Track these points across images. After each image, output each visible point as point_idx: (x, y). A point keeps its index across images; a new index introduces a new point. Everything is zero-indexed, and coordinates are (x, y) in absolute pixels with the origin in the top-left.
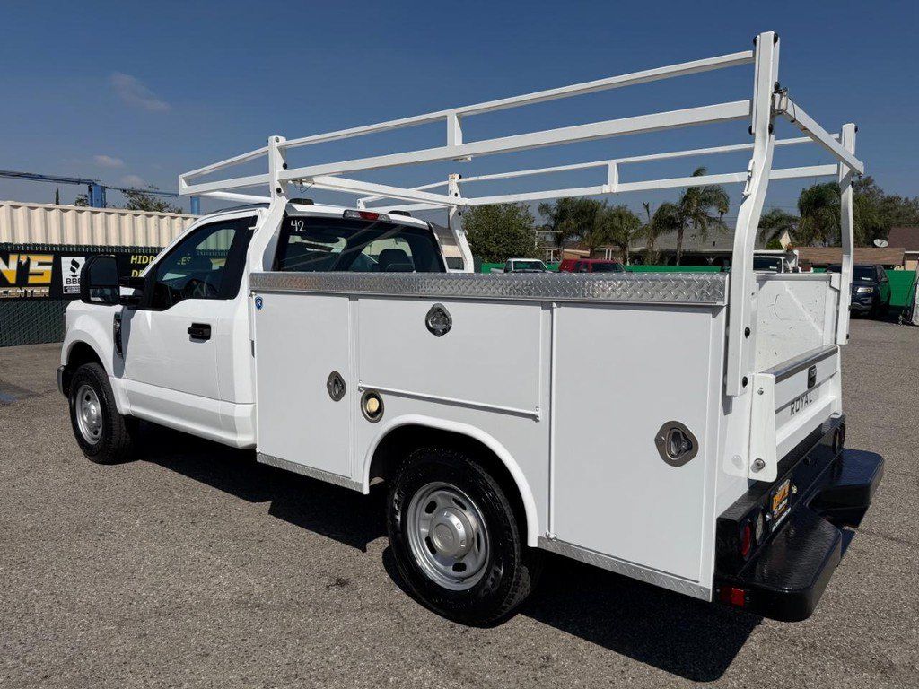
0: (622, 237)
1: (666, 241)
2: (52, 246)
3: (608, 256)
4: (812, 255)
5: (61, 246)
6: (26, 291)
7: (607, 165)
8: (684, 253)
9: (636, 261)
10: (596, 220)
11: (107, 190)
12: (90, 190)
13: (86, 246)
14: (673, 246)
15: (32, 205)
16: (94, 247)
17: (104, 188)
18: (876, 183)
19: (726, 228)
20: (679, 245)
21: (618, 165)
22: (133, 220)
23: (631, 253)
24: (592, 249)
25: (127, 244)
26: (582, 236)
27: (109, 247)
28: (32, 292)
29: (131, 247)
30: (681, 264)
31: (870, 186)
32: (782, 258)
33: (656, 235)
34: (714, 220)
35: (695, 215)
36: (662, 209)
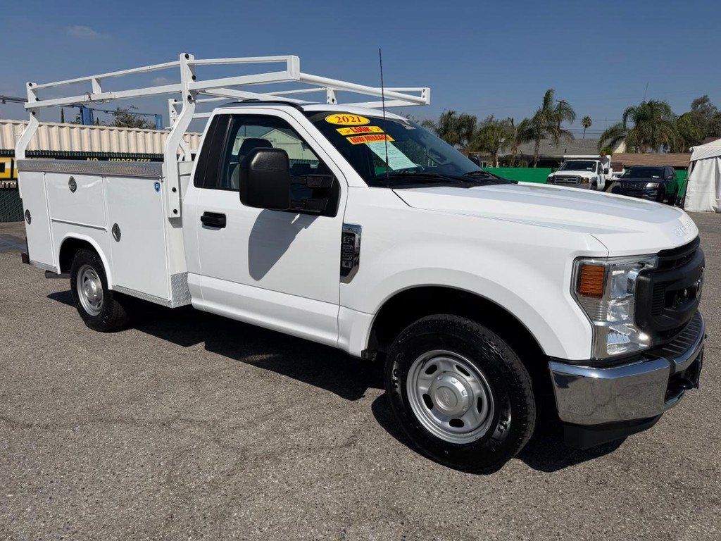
0: (493, 145)
2: (54, 152)
4: (626, 160)
5: (60, 152)
6: (5, 184)
8: (540, 158)
9: (504, 165)
10: (474, 132)
11: (94, 112)
12: (81, 111)
13: (77, 152)
14: (531, 153)
15: (16, 122)
16: (82, 152)
17: (91, 110)
18: (711, 101)
19: (573, 139)
20: (537, 151)
22: (100, 134)
23: (499, 158)
25: (106, 151)
26: (462, 144)
27: (93, 153)
28: (9, 184)
29: (109, 153)
30: (537, 167)
31: (706, 104)
32: (598, 161)
33: (519, 144)
34: (564, 131)
35: (549, 128)
36: (525, 123)
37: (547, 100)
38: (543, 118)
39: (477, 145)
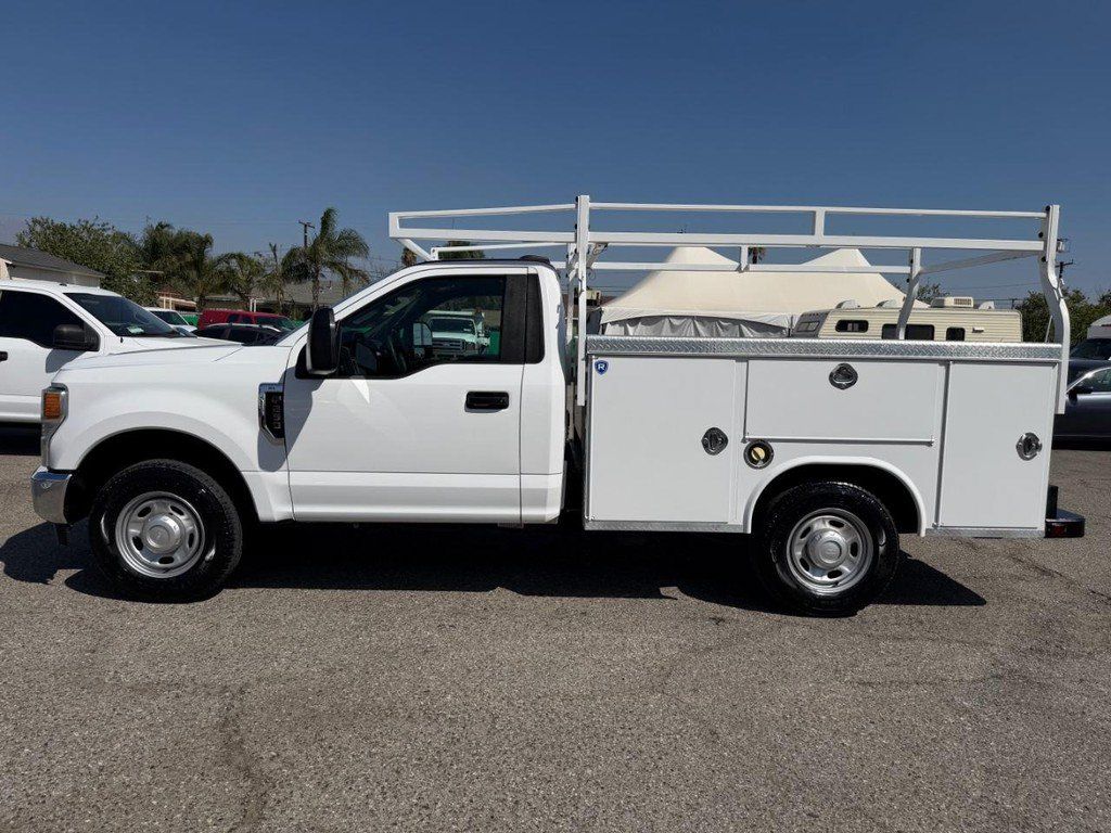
20: (315, 298)
24: (202, 296)
33: (285, 284)
34: (356, 271)
35: (333, 265)
36: (292, 254)
37: (326, 221)
38: (322, 248)
39: (217, 282)
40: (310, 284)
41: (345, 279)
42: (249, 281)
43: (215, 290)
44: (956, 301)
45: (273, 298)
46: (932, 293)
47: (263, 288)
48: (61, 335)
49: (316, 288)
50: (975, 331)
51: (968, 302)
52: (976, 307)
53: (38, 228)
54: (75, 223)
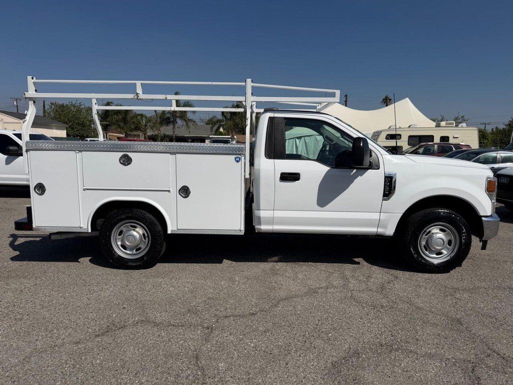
1: (167, 130)
3: (142, 138)
7: (136, 83)
8: (177, 136)
14: (170, 133)
20: (174, 132)
21: (141, 84)
23: (148, 136)
24: (126, 133)
32: (230, 140)
33: (161, 127)
34: (191, 120)
39: (133, 126)
40: (171, 126)
41: (187, 124)
42: (146, 126)
43: (131, 130)
44: (446, 124)
45: (156, 133)
46: (461, 120)
47: (152, 128)
48: (10, 150)
49: (174, 128)
50: (454, 138)
51: (453, 124)
52: (457, 126)
53: (53, 106)
54: (68, 103)
